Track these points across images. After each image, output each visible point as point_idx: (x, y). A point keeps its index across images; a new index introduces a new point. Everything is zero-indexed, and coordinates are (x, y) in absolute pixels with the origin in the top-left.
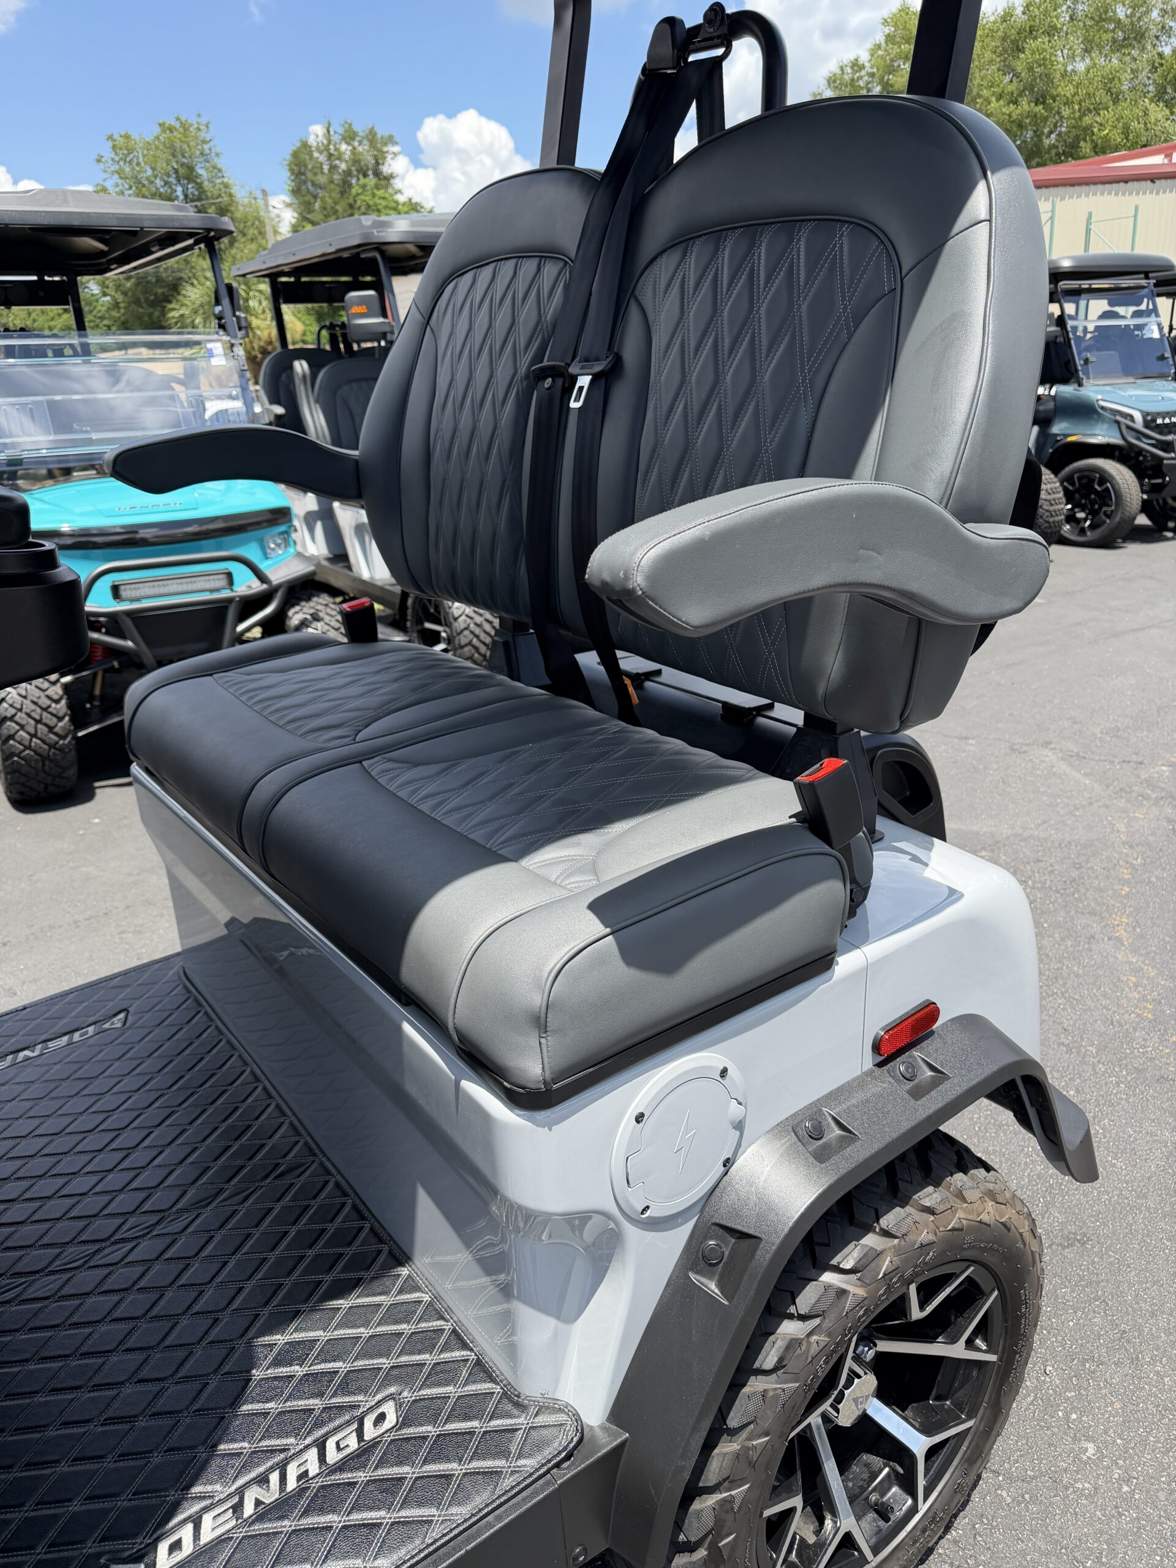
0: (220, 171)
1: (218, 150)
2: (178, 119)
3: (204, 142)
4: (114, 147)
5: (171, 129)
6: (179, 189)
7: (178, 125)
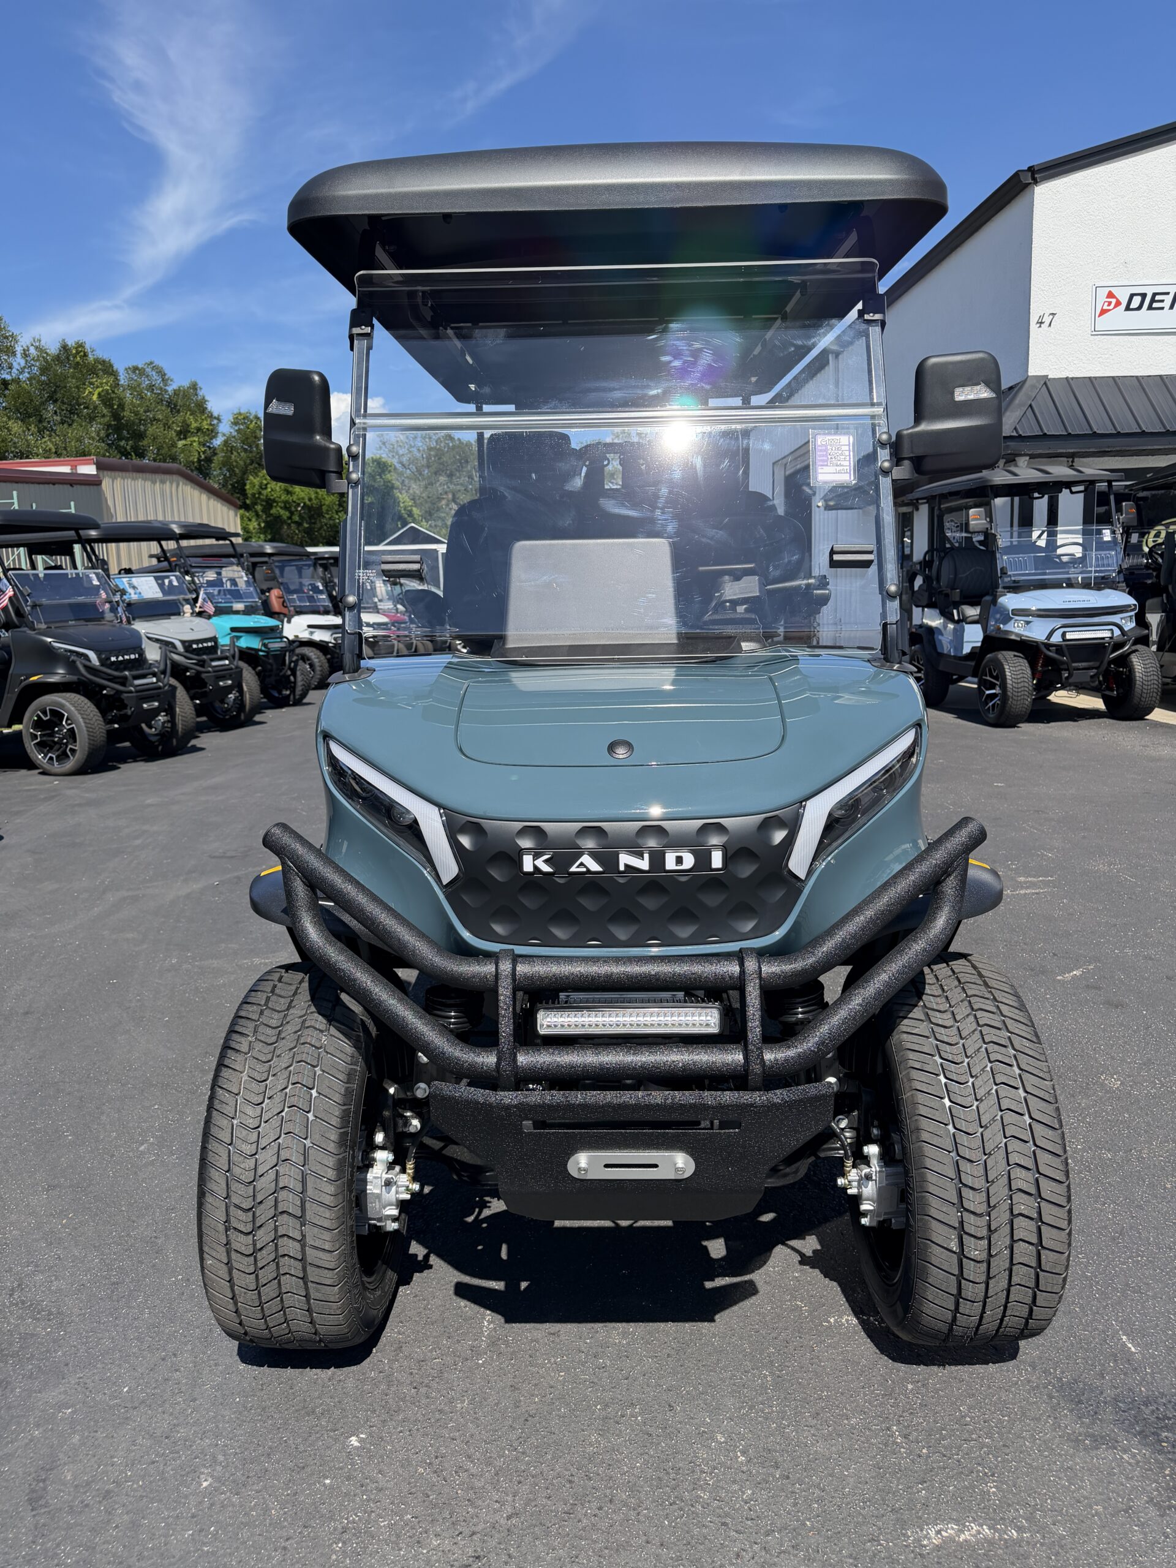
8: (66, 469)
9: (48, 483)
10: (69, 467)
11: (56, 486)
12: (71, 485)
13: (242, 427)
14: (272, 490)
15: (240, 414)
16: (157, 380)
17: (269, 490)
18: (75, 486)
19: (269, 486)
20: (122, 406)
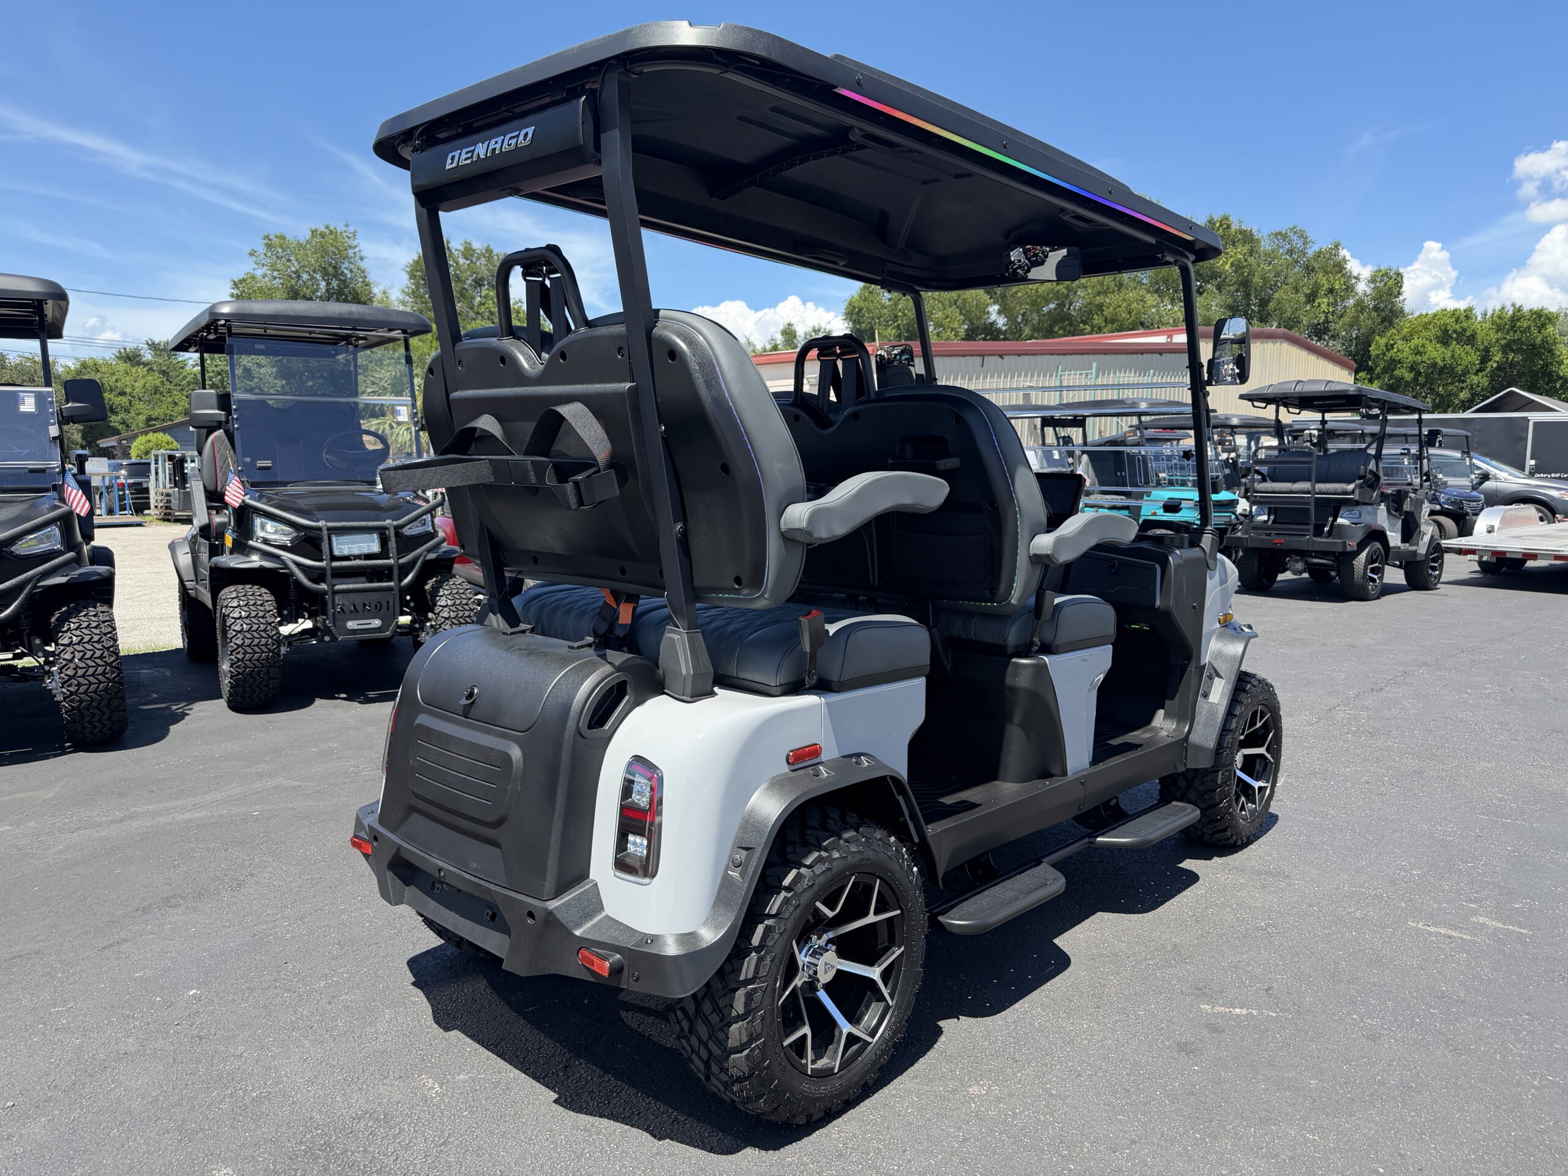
0: (363, 272)
1: (362, 254)
2: (327, 227)
3: (350, 247)
4: (269, 246)
5: (323, 235)
6: (323, 284)
7: (327, 231)
8: (1161, 339)
9: (1137, 353)
10: (1165, 337)
11: (1145, 355)
12: (1161, 354)
13: (1378, 284)
14: (1398, 351)
15: (1381, 271)
16: (1298, 243)
17: (1395, 350)
18: (1164, 355)
19: (1395, 346)
20: (1252, 273)
